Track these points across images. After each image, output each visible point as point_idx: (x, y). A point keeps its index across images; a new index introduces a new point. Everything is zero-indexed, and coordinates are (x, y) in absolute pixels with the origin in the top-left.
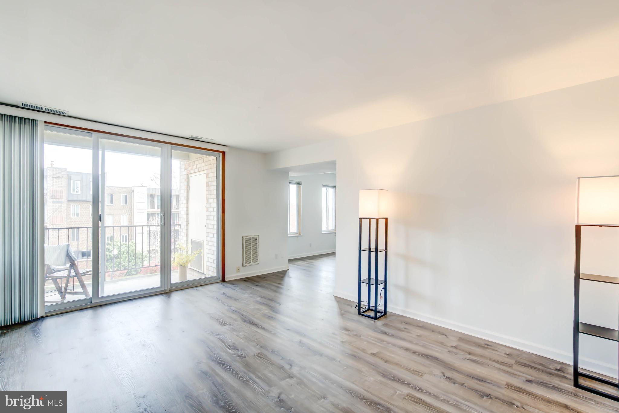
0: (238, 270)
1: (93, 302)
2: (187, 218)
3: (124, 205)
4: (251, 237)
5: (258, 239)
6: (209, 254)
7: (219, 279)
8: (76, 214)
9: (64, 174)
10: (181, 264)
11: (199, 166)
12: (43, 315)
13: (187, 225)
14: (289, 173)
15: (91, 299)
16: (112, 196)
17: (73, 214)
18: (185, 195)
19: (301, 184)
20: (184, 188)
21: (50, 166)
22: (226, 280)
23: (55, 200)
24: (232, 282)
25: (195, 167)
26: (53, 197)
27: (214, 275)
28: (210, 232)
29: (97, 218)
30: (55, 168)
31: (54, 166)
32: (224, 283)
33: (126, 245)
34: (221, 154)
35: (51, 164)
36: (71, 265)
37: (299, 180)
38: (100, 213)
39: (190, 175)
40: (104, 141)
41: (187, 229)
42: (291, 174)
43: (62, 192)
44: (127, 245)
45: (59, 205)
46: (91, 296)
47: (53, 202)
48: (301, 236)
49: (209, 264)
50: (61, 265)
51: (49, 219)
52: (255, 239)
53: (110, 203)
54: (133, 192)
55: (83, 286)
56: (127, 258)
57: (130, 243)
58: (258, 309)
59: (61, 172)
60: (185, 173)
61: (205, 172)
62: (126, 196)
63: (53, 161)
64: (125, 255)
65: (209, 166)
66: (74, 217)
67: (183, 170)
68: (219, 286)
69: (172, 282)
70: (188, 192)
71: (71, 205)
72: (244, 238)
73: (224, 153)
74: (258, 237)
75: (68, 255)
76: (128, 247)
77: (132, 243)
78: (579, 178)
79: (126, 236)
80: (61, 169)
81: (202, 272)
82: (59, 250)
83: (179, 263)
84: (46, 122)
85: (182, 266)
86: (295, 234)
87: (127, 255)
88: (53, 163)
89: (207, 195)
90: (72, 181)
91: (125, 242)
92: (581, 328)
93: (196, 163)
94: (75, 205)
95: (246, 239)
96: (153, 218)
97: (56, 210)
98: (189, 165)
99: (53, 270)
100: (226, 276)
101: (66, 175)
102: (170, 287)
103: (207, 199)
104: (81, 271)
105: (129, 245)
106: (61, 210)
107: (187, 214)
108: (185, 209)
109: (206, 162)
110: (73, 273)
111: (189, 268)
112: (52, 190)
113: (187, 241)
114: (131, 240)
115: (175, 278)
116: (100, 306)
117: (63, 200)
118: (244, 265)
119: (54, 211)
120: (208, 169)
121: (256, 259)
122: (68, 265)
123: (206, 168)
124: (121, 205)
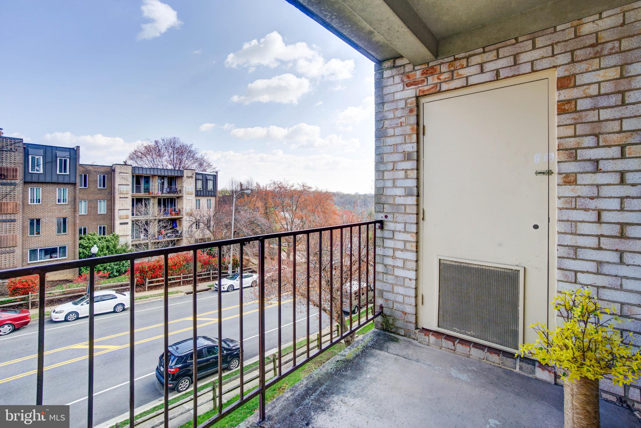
3: (102, 188)
8: (37, 200)
9: (19, 146)
16: (85, 176)
17: (31, 200)
30: (5, 138)
43: (16, 170)
45: (11, 188)
53: (83, 186)
54: (114, 172)
59: (14, 144)
62: (104, 177)
66: (33, 204)
71: (29, 188)
77: (113, 236)
80: (14, 139)
90: (30, 157)
94: (35, 188)
97: (7, 195)
101: (22, 148)
106: (14, 195)
117: (17, 182)
124: (98, 188)
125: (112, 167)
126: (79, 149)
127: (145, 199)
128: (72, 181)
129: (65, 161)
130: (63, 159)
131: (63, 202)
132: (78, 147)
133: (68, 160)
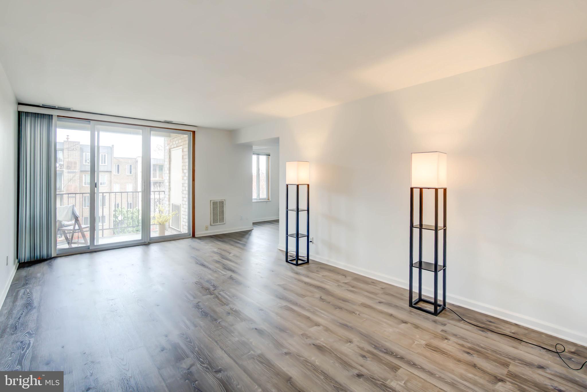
0: (207, 228)
1: (90, 248)
2: (169, 185)
3: (129, 174)
4: (218, 201)
5: (224, 203)
6: (184, 215)
7: (190, 235)
8: (88, 183)
9: (78, 147)
10: (160, 222)
11: (177, 142)
12: (55, 255)
13: (169, 192)
14: (253, 146)
15: (89, 246)
16: (118, 166)
17: (85, 183)
18: (168, 166)
19: (270, 155)
20: (167, 160)
21: (66, 140)
22: (196, 236)
23: (70, 170)
24: (200, 238)
25: (174, 143)
26: (68, 167)
27: (186, 232)
28: (184, 197)
29: (94, 185)
30: (70, 142)
31: (69, 140)
32: (194, 239)
33: (130, 211)
34: (192, 133)
35: (67, 138)
36: (75, 221)
37: (268, 152)
38: (96, 182)
39: (172, 150)
40: (99, 126)
41: (169, 195)
42: (255, 148)
43: (75, 163)
44: (132, 212)
45: (73, 175)
46: (89, 244)
47: (69, 172)
48: (270, 201)
49: (184, 223)
50: (68, 221)
51: (65, 188)
52: (222, 203)
53: (117, 173)
54: (137, 162)
55: (84, 236)
56: (132, 224)
57: (134, 210)
58: (211, 256)
59: (75, 145)
60: (168, 148)
61: (181, 147)
62: (131, 166)
63: (69, 136)
64: (129, 221)
65: (184, 142)
66: (85, 186)
67: (166, 145)
68: (189, 240)
69: (151, 236)
70: (170, 164)
71: (84, 175)
73: (194, 132)
74: (224, 201)
75: (74, 213)
76: (133, 213)
77: (136, 209)
78: (412, 153)
79: (131, 204)
80: (75, 142)
81: (179, 230)
82: (67, 210)
83: (158, 222)
84: (58, 116)
85: (161, 224)
86: (264, 199)
87: (131, 221)
88: (69, 137)
89: (182, 166)
90: (84, 153)
91: (130, 209)
92: (423, 265)
93: (175, 139)
94: (87, 175)
95: (213, 202)
96: (155, 187)
97: (71, 180)
98: (170, 141)
99: (64, 225)
100: (197, 234)
101: (79, 148)
102: (149, 240)
103: (182, 169)
104: (83, 226)
105: (134, 212)
106: (75, 179)
107: (170, 182)
108: (168, 178)
109: (181, 139)
110: (77, 227)
111: (171, 228)
112: (68, 162)
113: (169, 205)
114: (135, 207)
115: (155, 233)
116: (95, 252)
117: (77, 171)
118: (212, 224)
119: (69, 180)
120: (184, 145)
121: (222, 220)
122: (73, 222)
123: (182, 144)
124: (127, 174)
125: (136, 158)
126: (113, 147)
127: (159, 182)
128: (109, 170)
129: (105, 155)
130: (104, 154)
131: (104, 184)
132: (113, 146)
133: (107, 155)
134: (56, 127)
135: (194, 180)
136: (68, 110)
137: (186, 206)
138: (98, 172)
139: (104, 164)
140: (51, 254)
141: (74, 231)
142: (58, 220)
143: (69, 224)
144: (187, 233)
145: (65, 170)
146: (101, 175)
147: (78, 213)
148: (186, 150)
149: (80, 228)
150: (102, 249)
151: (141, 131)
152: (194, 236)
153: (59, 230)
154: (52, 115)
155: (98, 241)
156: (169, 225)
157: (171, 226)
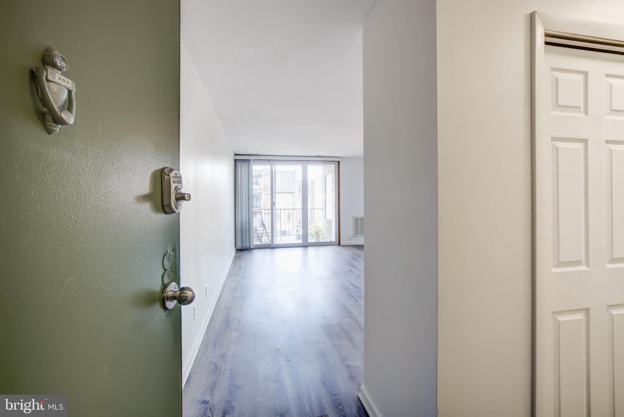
0: (350, 239)
1: (271, 246)
4: (359, 217)
6: (334, 227)
7: (337, 243)
10: (316, 232)
11: (329, 170)
12: (253, 248)
13: (325, 209)
15: (270, 244)
17: (269, 202)
18: (324, 189)
21: (257, 171)
22: (341, 244)
23: (266, 192)
24: (343, 246)
27: (334, 240)
28: (334, 213)
29: (273, 204)
31: (259, 171)
32: (339, 246)
34: (337, 163)
36: (263, 227)
38: (274, 201)
41: (325, 212)
47: (265, 194)
49: (333, 234)
50: (260, 227)
60: (324, 174)
65: (332, 170)
69: (309, 242)
70: (325, 187)
72: (354, 217)
73: (339, 162)
75: (263, 223)
82: (259, 220)
83: (314, 231)
84: (253, 159)
88: (258, 169)
95: (355, 218)
99: (257, 230)
100: (341, 242)
102: (307, 244)
103: (332, 191)
107: (325, 202)
109: (330, 167)
113: (325, 219)
115: (311, 240)
116: (274, 248)
118: (354, 236)
120: (333, 172)
121: (362, 233)
133: (291, 178)
134: (252, 165)
135: (339, 200)
136: (258, 155)
137: (334, 220)
138: (275, 193)
139: (289, 187)
140: (251, 247)
141: (263, 233)
142: (255, 227)
143: (260, 229)
144: (334, 242)
145: (263, 193)
146: (277, 194)
147: (265, 223)
148: (334, 176)
149: (266, 233)
150: (278, 247)
151: (301, 164)
152: (339, 244)
153: (255, 233)
154: (250, 160)
155: (275, 241)
156: (325, 236)
157: (327, 237)
